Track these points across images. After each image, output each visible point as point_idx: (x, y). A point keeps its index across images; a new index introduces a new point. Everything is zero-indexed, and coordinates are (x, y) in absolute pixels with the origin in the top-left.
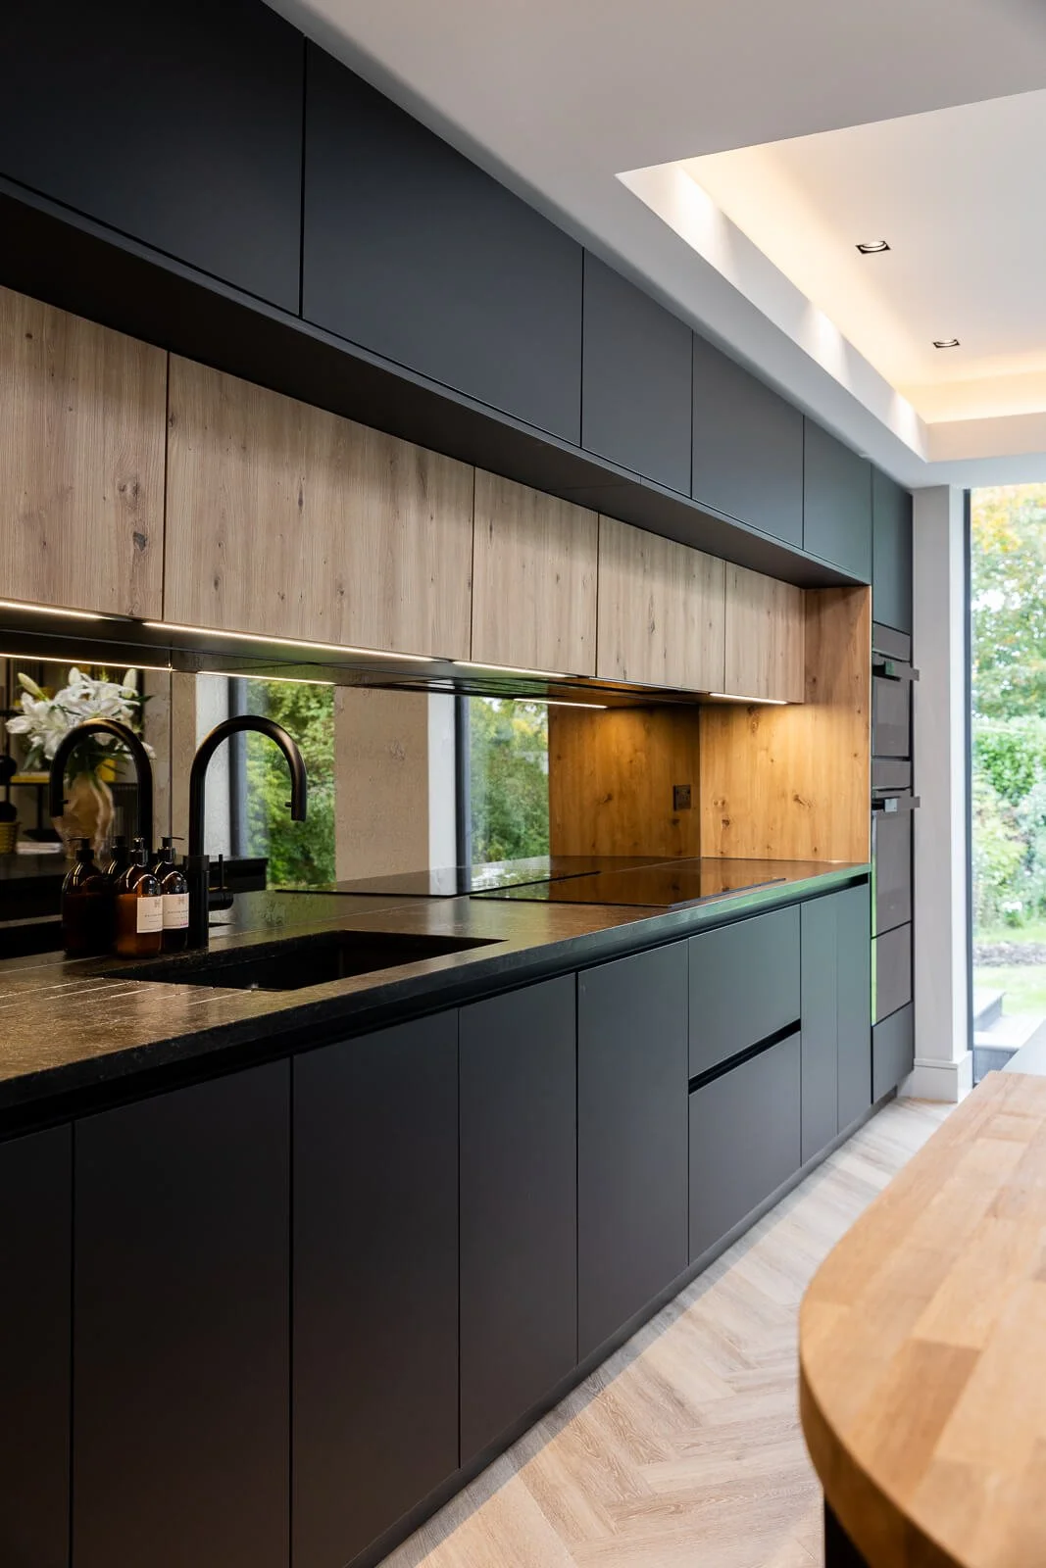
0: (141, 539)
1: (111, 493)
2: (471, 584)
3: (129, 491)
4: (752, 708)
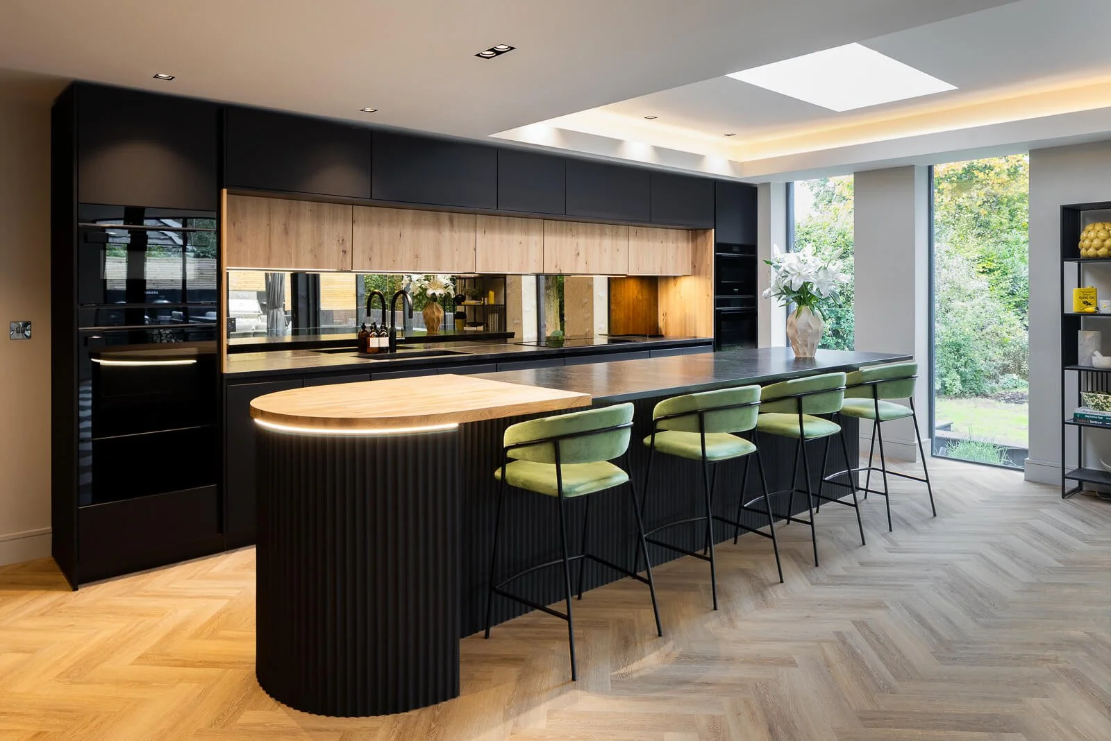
0: (344, 252)
1: (335, 242)
2: (475, 250)
3: (341, 240)
4: (675, 277)
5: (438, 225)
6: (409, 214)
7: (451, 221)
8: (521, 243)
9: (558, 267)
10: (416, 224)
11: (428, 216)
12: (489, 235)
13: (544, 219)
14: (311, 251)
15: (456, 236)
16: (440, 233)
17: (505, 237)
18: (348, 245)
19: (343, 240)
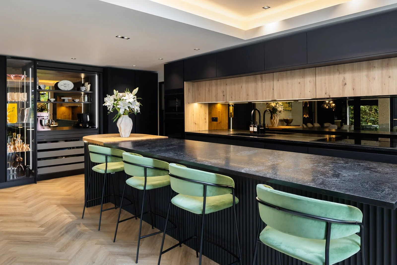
5: (256, 81)
6: (244, 78)
7: (262, 78)
8: (299, 83)
9: (327, 94)
10: (247, 82)
11: (251, 78)
12: (280, 82)
13: (316, 67)
14: (215, 96)
15: (264, 84)
16: (257, 84)
17: (290, 81)
18: (225, 93)
19: (223, 91)
